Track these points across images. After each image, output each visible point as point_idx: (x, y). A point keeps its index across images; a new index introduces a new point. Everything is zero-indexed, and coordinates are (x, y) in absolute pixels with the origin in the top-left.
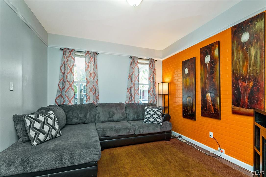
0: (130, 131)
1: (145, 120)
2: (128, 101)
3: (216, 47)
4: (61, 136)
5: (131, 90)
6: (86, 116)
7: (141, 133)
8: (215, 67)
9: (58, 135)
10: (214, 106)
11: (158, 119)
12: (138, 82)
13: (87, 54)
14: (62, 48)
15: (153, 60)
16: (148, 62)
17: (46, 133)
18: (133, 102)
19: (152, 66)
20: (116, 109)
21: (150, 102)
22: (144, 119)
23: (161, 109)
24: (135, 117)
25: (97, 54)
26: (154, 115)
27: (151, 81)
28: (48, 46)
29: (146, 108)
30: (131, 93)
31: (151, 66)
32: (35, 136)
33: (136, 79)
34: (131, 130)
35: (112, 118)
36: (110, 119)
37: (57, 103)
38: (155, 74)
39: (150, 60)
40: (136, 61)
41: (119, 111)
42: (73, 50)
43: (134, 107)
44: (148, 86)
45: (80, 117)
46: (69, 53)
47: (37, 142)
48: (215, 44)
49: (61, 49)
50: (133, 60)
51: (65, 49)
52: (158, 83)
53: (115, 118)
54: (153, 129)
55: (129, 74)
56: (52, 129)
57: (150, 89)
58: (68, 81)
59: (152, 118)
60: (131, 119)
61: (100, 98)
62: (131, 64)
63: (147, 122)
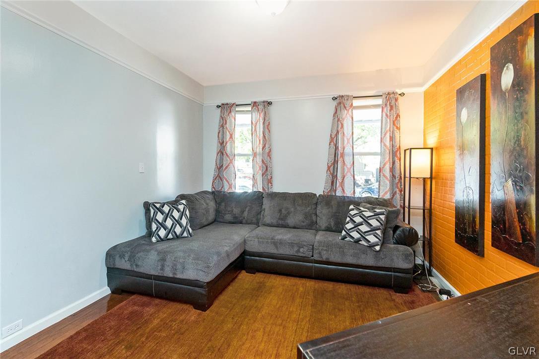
0: (301, 250)
1: (344, 233)
2: (329, 190)
3: (527, 35)
4: (191, 236)
5: (336, 167)
6: (243, 212)
7: (324, 258)
8: (524, 101)
9: (185, 234)
10: (521, 220)
11: (370, 235)
12: (352, 149)
13: (255, 107)
14: (220, 105)
15: (392, 96)
16: (379, 101)
17: (168, 228)
18: (339, 193)
19: (389, 108)
20: (294, 204)
21: (384, 195)
22: (341, 232)
23: (384, 214)
24: (332, 224)
25: (270, 103)
26: (363, 224)
27: (385, 145)
28: (205, 105)
29: (352, 207)
30: (335, 174)
31: (387, 110)
32: (155, 231)
33: (348, 143)
34: (302, 247)
35: (284, 220)
36: (280, 222)
37: (214, 188)
38: (399, 128)
39: (384, 96)
40: (348, 104)
41: (298, 208)
42: (234, 104)
43: (333, 203)
44: (378, 158)
45: (234, 213)
46: (229, 111)
47: (156, 238)
48: (525, 26)
49: (218, 107)
50: (340, 103)
51: (223, 104)
52: (405, 151)
53: (291, 221)
54: (355, 255)
55: (331, 135)
56: (176, 225)
57: (385, 165)
58: (227, 154)
59: (357, 232)
60: (323, 228)
61: (275, 181)
62: (336, 112)
63: (347, 238)
